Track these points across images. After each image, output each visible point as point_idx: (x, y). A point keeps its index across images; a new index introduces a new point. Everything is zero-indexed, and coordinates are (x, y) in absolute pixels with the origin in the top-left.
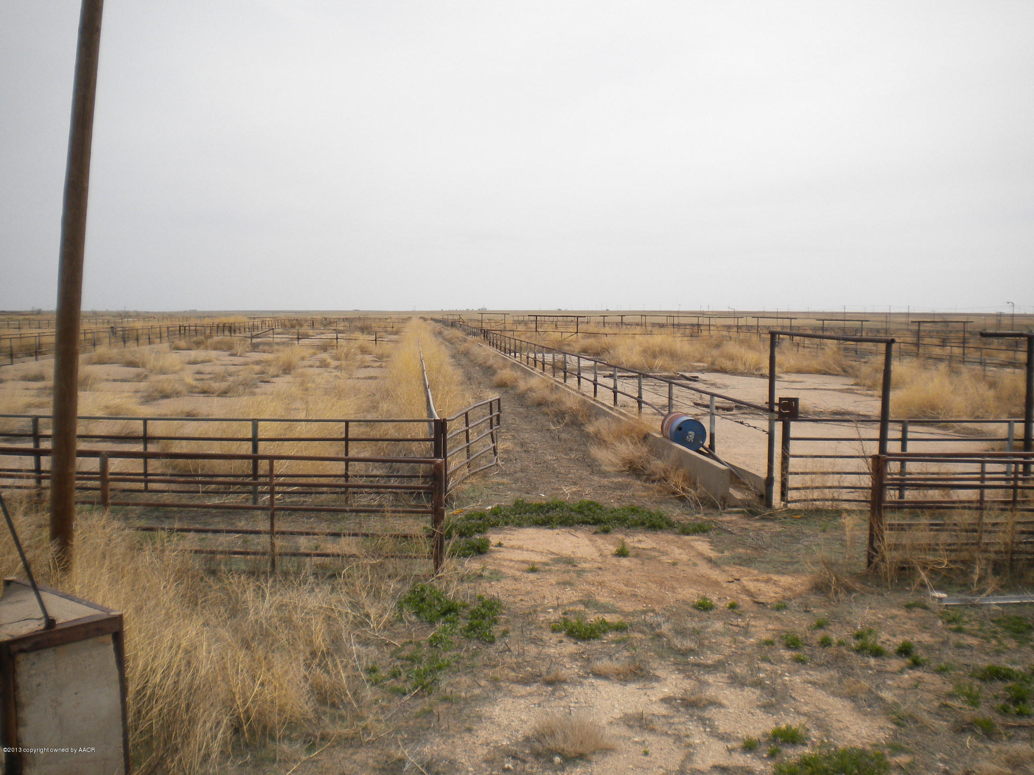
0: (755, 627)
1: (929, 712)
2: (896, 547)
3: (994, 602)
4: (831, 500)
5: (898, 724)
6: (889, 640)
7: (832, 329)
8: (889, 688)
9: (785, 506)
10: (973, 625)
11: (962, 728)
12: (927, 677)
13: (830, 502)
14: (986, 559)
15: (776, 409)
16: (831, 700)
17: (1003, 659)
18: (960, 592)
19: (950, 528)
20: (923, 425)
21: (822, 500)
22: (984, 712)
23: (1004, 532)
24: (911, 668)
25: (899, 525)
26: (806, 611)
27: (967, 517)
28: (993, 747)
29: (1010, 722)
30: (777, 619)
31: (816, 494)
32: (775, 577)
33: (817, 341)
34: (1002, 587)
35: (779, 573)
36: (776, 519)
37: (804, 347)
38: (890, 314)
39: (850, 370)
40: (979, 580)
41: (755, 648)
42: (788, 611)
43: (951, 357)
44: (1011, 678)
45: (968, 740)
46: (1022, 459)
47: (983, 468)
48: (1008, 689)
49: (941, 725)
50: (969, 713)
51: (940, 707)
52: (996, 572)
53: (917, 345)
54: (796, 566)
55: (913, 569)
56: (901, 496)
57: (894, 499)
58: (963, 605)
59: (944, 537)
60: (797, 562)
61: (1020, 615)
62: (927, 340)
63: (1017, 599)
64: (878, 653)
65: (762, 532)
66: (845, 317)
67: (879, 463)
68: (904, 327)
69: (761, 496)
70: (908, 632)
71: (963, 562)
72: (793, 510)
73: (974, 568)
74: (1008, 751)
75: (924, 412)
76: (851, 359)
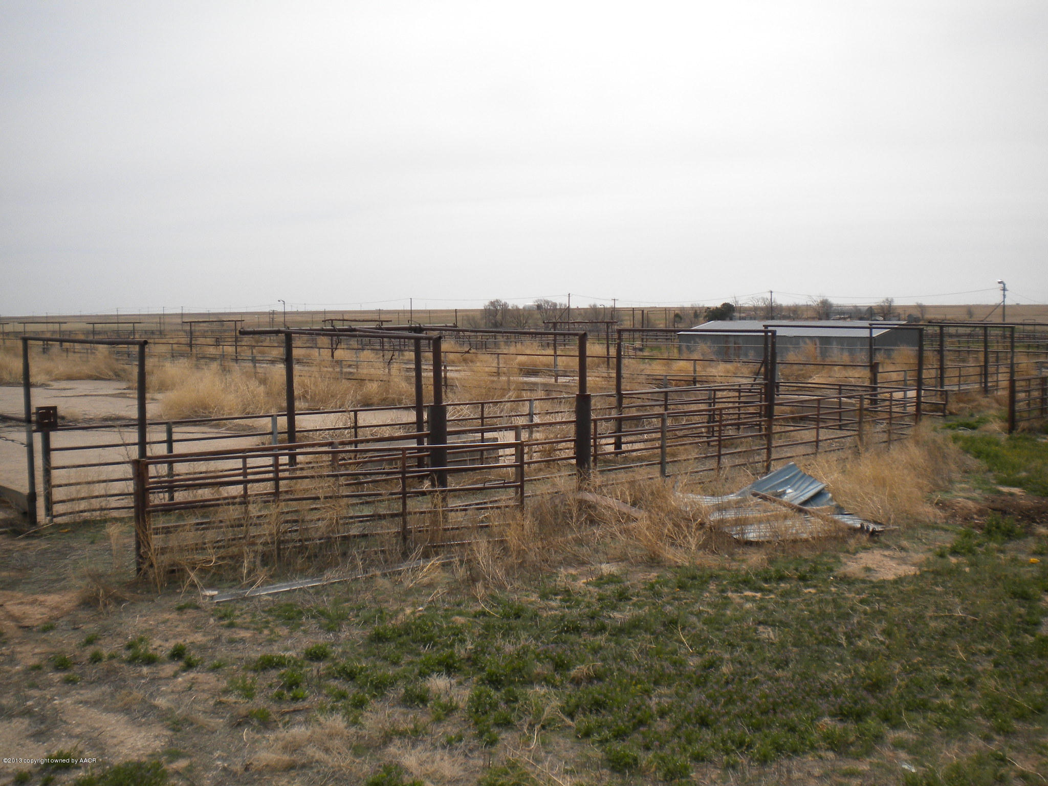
0: (21, 653)
1: (205, 712)
2: (163, 551)
3: (264, 593)
4: (99, 510)
5: (173, 730)
6: (161, 646)
7: (105, 332)
8: (163, 694)
9: (51, 521)
10: (245, 618)
11: (239, 723)
12: (201, 677)
13: (98, 513)
14: (254, 551)
15: (34, 418)
16: (104, 716)
17: (275, 648)
18: (231, 587)
19: (215, 525)
20: (195, 425)
21: (89, 511)
22: (260, 702)
23: (269, 523)
24: (184, 671)
25: (163, 528)
26: (75, 629)
27: (234, 513)
28: (271, 736)
29: (285, 708)
30: (44, 641)
31: (83, 505)
32: (41, 598)
33: (88, 345)
34: (271, 577)
35: (45, 592)
36: (41, 536)
37: (74, 352)
38: (164, 315)
39: (122, 374)
40: (249, 573)
41: (21, 675)
42: (55, 632)
43: (223, 356)
44: (283, 665)
45: (246, 733)
46: (287, 451)
47: (245, 463)
48: (282, 676)
49: (218, 722)
50: (244, 706)
51: (215, 705)
52: (265, 563)
53: (191, 345)
54: (62, 583)
55: (182, 570)
56: (172, 498)
57: (163, 502)
58: (234, 600)
59: (211, 535)
60: (64, 579)
61: (290, 602)
62: (201, 341)
63: (286, 587)
64: (150, 661)
65: (27, 552)
66: (118, 319)
67: (140, 466)
68: (180, 328)
69: (25, 513)
70: (180, 635)
71: (232, 557)
72: (60, 525)
73: (243, 562)
74: (284, 737)
75: (196, 412)
76: (122, 362)
